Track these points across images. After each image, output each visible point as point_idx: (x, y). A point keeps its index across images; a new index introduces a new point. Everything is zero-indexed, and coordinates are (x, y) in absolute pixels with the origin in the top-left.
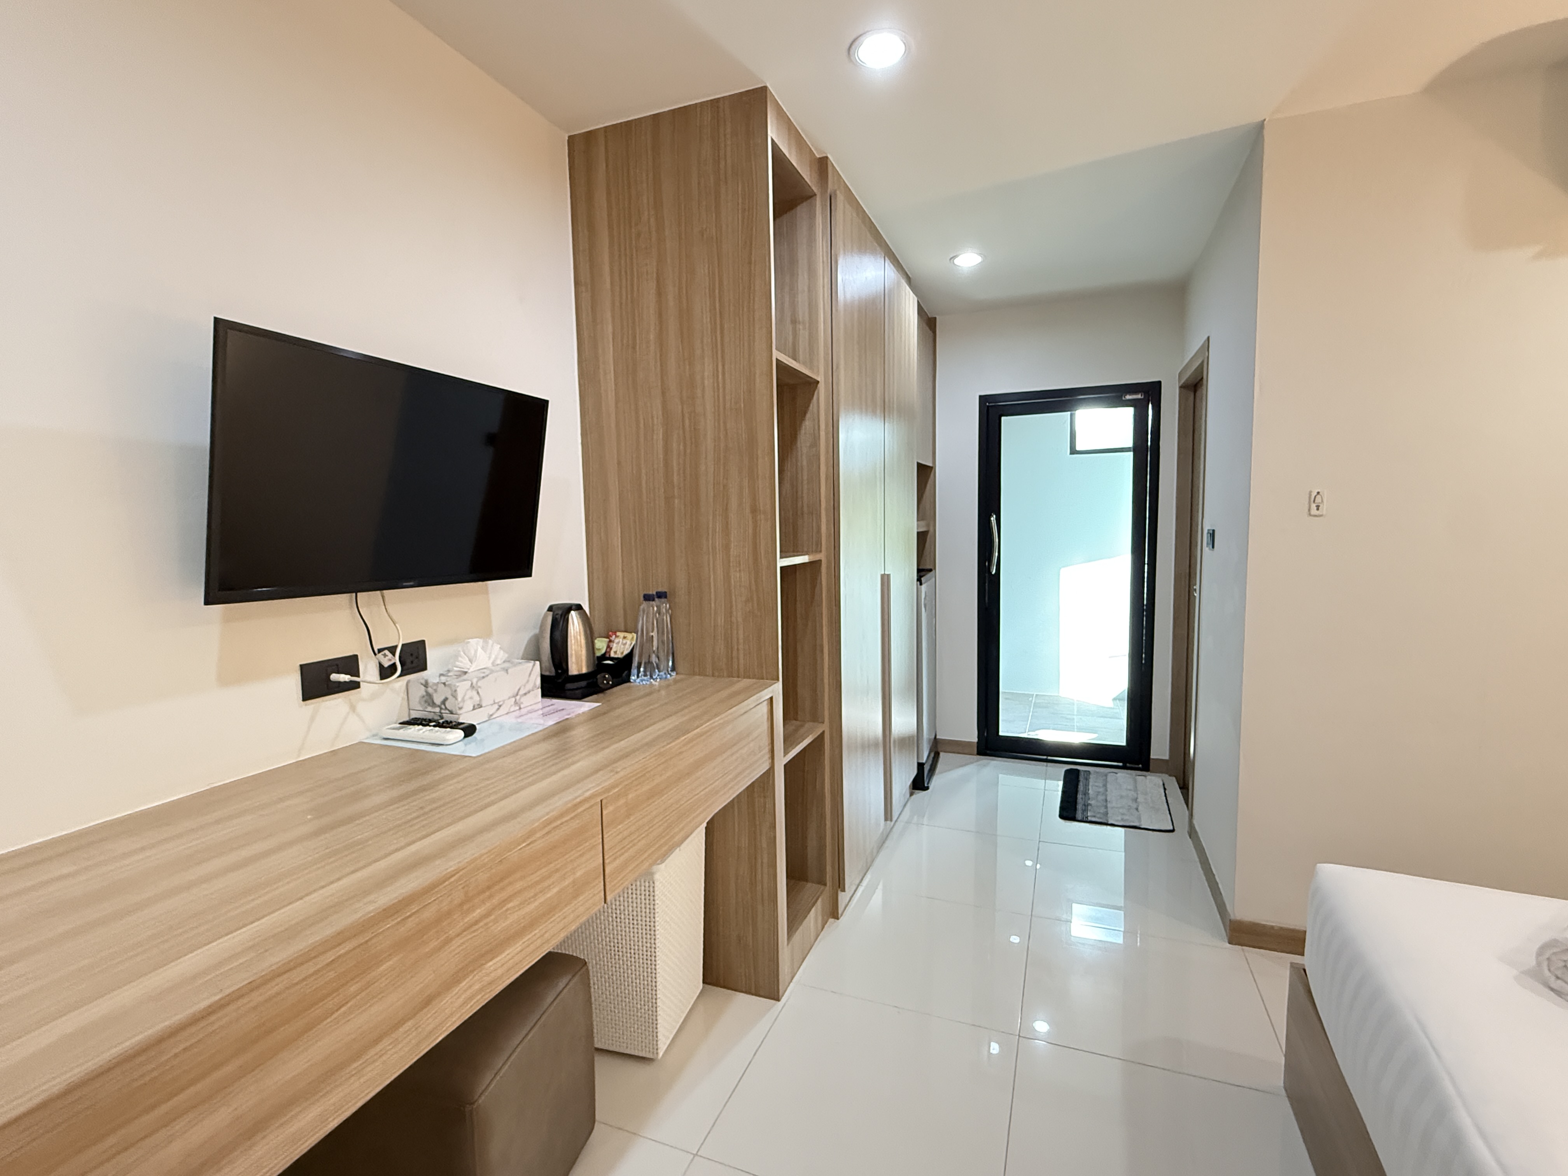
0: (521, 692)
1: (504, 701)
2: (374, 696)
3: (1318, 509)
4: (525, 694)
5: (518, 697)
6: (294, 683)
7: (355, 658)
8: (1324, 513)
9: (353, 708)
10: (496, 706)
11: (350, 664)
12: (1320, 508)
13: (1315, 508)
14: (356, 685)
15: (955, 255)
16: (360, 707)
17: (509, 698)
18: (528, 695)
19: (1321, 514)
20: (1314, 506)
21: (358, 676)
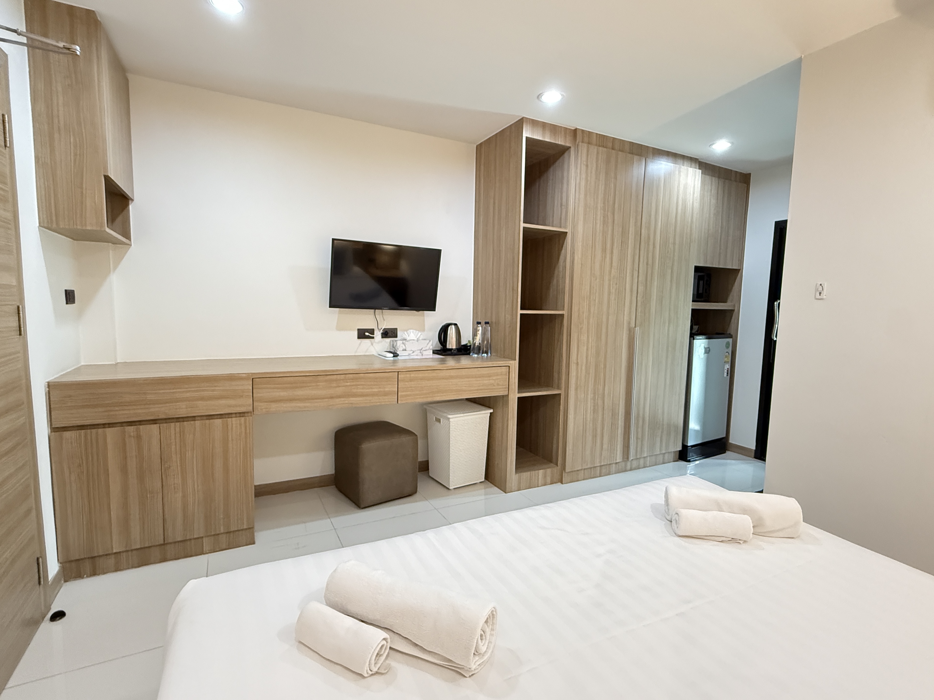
0: (423, 349)
1: (415, 351)
2: (379, 342)
3: (820, 295)
4: (425, 350)
5: (421, 351)
6: (356, 333)
7: (373, 330)
8: (825, 297)
9: (372, 344)
10: (412, 352)
11: (372, 331)
12: (821, 294)
13: (819, 294)
14: (373, 338)
15: (712, 143)
16: (374, 344)
17: (418, 350)
18: (426, 351)
19: (822, 298)
20: (818, 294)
21: (373, 334)
